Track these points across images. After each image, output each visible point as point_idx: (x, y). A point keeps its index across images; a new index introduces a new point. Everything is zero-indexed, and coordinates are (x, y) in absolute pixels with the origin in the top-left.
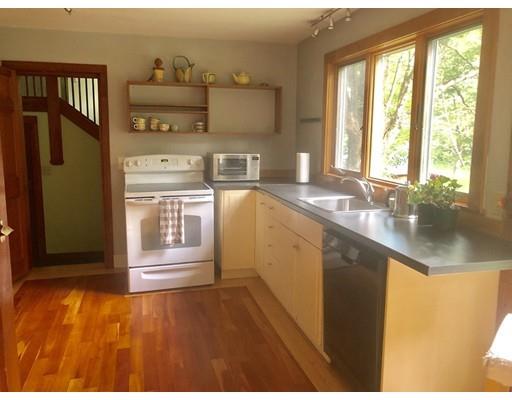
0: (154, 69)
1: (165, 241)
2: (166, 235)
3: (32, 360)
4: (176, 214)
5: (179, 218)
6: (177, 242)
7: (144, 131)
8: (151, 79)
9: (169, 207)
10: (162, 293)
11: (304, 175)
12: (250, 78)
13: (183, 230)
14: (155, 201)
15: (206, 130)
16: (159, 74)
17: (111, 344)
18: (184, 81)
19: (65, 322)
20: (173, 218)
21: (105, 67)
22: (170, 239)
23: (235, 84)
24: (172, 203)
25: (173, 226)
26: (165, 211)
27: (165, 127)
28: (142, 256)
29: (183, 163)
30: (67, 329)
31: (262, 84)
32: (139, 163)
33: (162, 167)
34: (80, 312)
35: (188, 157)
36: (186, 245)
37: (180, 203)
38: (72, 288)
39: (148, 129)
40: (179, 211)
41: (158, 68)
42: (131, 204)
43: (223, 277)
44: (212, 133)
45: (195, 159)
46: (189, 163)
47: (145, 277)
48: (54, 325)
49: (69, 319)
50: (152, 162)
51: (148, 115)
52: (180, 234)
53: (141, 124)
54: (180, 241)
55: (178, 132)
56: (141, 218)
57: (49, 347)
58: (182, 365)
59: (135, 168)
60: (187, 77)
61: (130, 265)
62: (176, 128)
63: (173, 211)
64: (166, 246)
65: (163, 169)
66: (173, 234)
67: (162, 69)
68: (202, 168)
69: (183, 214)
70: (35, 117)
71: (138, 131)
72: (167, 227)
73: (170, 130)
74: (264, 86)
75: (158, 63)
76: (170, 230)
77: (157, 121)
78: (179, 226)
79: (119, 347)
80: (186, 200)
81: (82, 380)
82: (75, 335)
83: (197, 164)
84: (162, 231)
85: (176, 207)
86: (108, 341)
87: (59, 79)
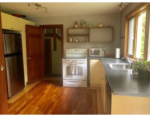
0: (75, 24)
1: (72, 73)
2: (72, 71)
3: (32, 100)
4: (75, 66)
5: (76, 67)
6: (75, 74)
7: (72, 42)
8: (73, 27)
9: (73, 64)
10: (71, 88)
11: (118, 56)
12: (103, 25)
13: (77, 70)
14: (70, 62)
15: (89, 41)
16: (76, 26)
17: (51, 100)
18: (83, 27)
19: (44, 92)
20: (74, 67)
21: (63, 25)
22: (73, 73)
23: (99, 27)
24: (74, 62)
25: (74, 69)
26: (72, 65)
27: (77, 41)
28: (67, 77)
29: (82, 51)
30: (44, 94)
31: (108, 27)
32: (69, 51)
33: (75, 52)
34: (49, 90)
35: (83, 49)
36: (77, 75)
37: (76, 63)
38: (50, 83)
39: (73, 42)
40: (76, 65)
41: (76, 24)
42: (64, 62)
43: (90, 86)
44: (91, 42)
45: (85, 50)
46: (83, 51)
47: (67, 82)
48: (41, 92)
49: (46, 91)
50: (73, 51)
51: (73, 37)
52: (76, 72)
53: (71, 40)
54: (76, 74)
55: (81, 42)
56: (67, 66)
57: (37, 98)
58: (64, 109)
59: (68, 52)
60: (84, 26)
61: (63, 79)
62: (80, 41)
63: (74, 65)
64: (72, 75)
65: (75, 53)
66: (74, 71)
67: (77, 24)
68: (87, 52)
69: (77, 66)
70: (51, 39)
71: (70, 42)
72: (72, 69)
73: (79, 42)
74: (109, 27)
75: (76, 23)
76: (73, 70)
77: (75, 39)
78: (76, 69)
79: (52, 101)
80: (78, 62)
81: (39, 108)
82: (45, 95)
83: (85, 51)
84: (71, 70)
85: (75, 64)
86: (51, 99)
87: (56, 29)
